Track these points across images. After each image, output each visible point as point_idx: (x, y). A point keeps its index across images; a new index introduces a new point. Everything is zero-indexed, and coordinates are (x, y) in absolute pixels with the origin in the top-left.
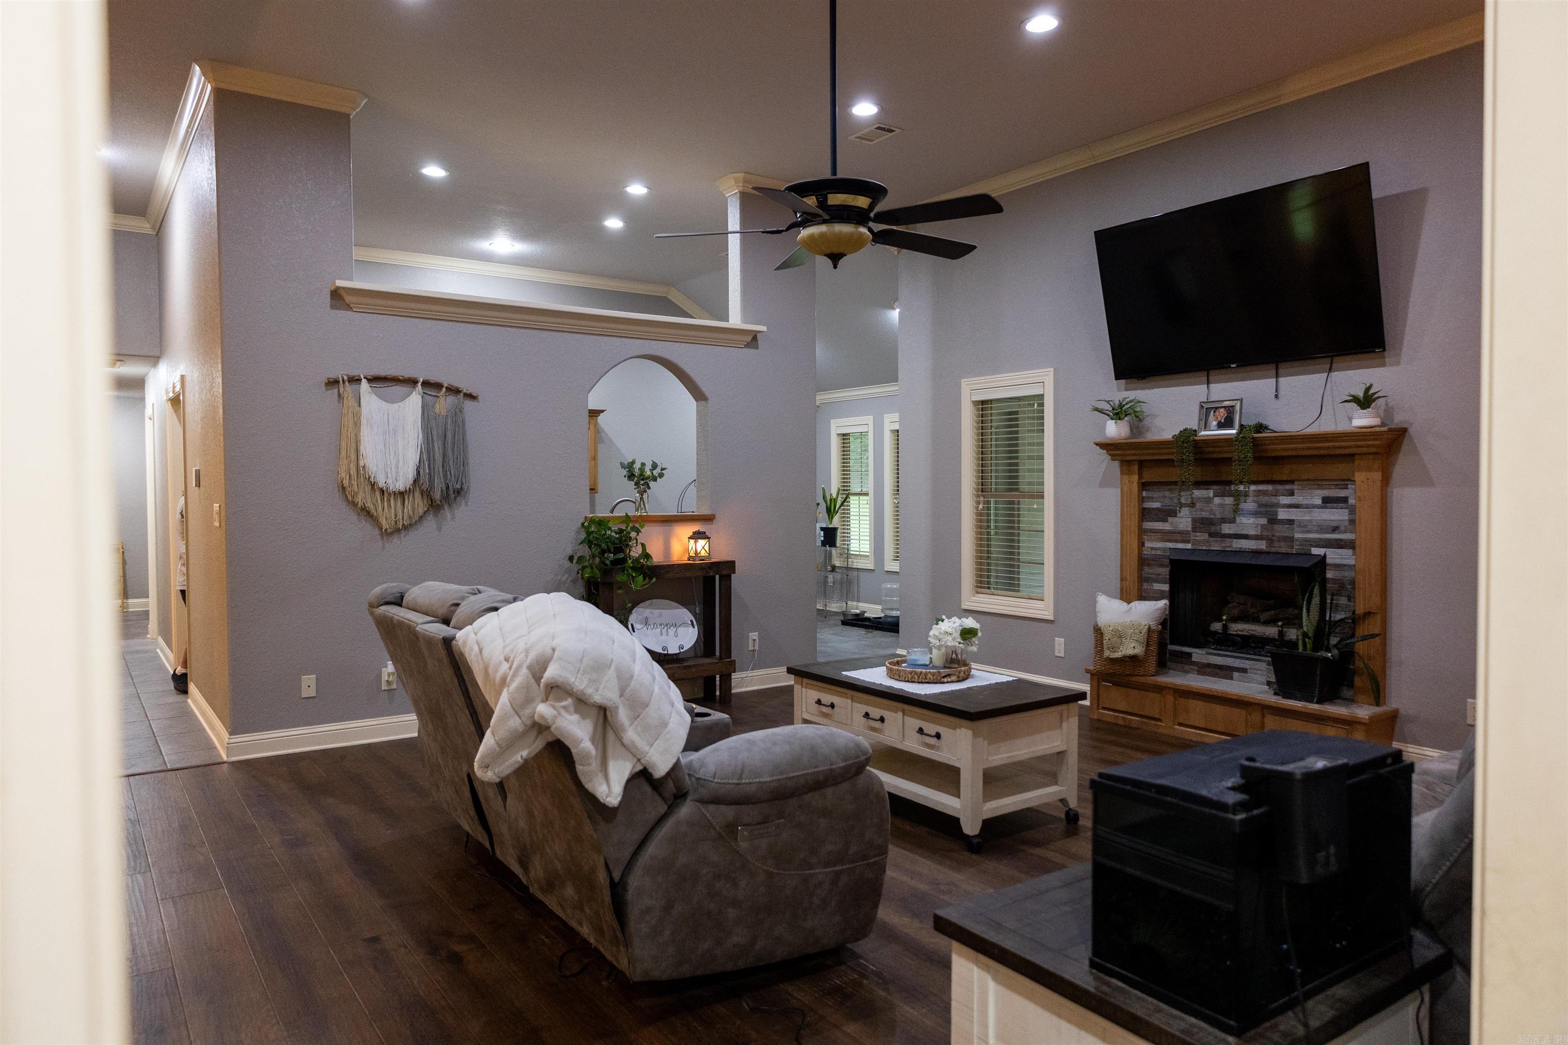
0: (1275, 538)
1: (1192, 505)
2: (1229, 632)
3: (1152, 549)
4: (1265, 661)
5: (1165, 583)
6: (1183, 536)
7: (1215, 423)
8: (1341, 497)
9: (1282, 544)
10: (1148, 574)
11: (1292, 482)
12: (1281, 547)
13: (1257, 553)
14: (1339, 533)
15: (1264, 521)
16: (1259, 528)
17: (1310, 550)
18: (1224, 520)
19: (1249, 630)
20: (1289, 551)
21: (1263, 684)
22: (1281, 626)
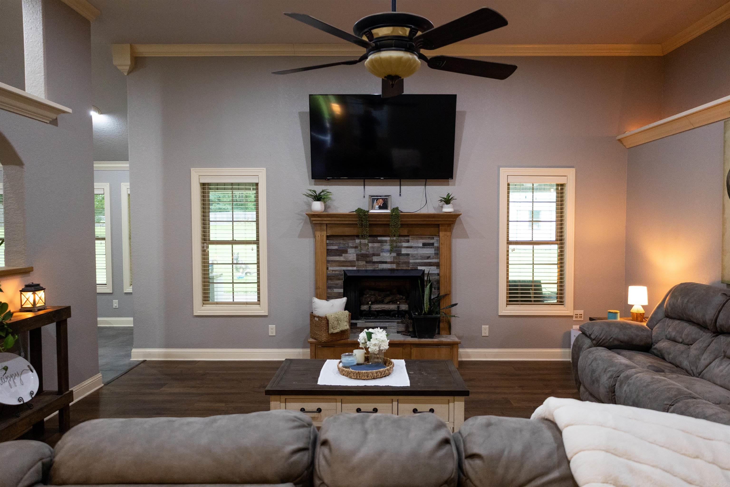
0: (400, 263)
1: (356, 247)
2: (371, 310)
3: (333, 271)
4: (396, 322)
5: (341, 288)
6: (351, 263)
7: (377, 206)
8: (431, 243)
9: (404, 265)
10: (330, 284)
11: (408, 236)
12: (403, 267)
13: (392, 270)
14: (431, 259)
15: (394, 254)
16: (392, 258)
17: (417, 267)
18: (374, 255)
19: (382, 308)
20: (407, 268)
21: (395, 333)
22: (399, 304)
